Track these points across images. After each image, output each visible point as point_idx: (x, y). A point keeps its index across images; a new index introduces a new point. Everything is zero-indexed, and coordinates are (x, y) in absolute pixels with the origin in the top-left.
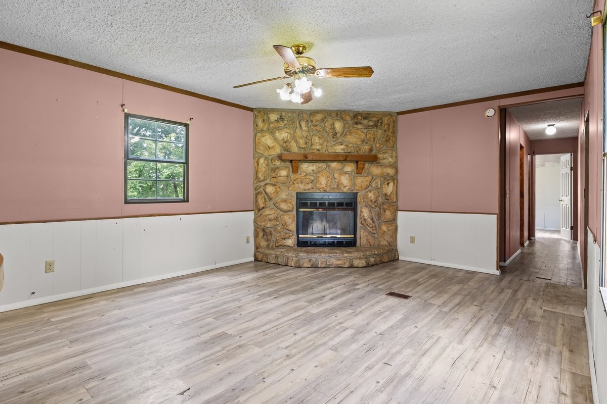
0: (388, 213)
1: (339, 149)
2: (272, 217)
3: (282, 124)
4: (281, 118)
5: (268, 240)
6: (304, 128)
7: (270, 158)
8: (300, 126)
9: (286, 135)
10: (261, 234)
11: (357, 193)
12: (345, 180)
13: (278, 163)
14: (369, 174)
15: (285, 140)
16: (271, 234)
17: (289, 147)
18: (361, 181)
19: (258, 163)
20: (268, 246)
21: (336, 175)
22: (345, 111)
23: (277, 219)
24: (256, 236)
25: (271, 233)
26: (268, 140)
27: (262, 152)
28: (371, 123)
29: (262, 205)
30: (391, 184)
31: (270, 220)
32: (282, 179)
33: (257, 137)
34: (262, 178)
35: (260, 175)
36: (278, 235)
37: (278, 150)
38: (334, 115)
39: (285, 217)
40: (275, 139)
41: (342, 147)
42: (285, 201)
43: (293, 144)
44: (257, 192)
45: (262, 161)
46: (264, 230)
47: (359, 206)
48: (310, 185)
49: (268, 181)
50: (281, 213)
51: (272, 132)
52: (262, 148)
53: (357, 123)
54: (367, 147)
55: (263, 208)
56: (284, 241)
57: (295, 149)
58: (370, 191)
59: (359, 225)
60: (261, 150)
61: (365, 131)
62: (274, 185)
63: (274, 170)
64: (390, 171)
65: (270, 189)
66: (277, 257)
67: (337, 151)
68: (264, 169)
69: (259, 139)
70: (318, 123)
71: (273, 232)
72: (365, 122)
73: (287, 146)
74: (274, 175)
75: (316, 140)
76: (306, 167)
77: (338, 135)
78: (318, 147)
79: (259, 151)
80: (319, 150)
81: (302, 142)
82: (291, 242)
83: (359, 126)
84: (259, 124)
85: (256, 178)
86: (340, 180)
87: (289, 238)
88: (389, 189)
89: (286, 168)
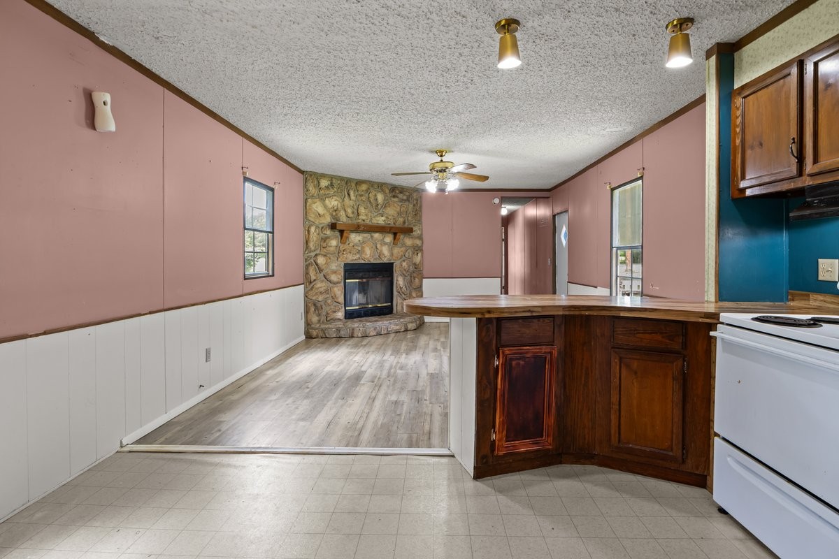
0: (417, 280)
1: (381, 220)
2: (322, 290)
3: (332, 191)
4: (332, 185)
5: (319, 315)
6: (353, 197)
7: (321, 226)
8: (349, 194)
9: (336, 203)
10: (312, 309)
11: (393, 263)
12: (385, 250)
13: (328, 232)
14: (404, 245)
15: (335, 208)
16: (322, 308)
17: (339, 215)
18: (396, 251)
19: (309, 231)
20: (319, 321)
21: (379, 246)
22: (384, 184)
23: (327, 291)
24: (307, 312)
25: (321, 306)
26: (318, 207)
27: (312, 220)
28: (405, 198)
29: (313, 278)
30: (419, 255)
31: (321, 293)
32: (332, 249)
33: (308, 204)
34: (313, 248)
35: (311, 245)
36: (328, 308)
37: (328, 220)
38: (376, 186)
39: (336, 289)
40: (325, 207)
41: (383, 218)
42: (335, 272)
43: (342, 213)
44: (307, 263)
45: (313, 229)
46: (315, 305)
47: (395, 275)
48: (358, 256)
49: (318, 252)
50: (331, 285)
51: (322, 199)
52: (313, 216)
53: (394, 197)
54: (401, 220)
55: (315, 280)
56: (335, 314)
57: (344, 219)
58: (404, 261)
59: (395, 293)
60: (312, 217)
61: (400, 204)
62: (325, 256)
63: (325, 239)
64: (418, 242)
65: (321, 260)
66: (338, 330)
67: (379, 222)
68: (315, 238)
69: (310, 205)
70: (363, 193)
71: (324, 306)
72: (401, 196)
73: (336, 215)
74: (324, 245)
75: (362, 210)
76: (355, 238)
77: (379, 206)
78: (364, 218)
79: (310, 218)
80: (364, 221)
81: (349, 211)
82: (340, 315)
83: (396, 199)
84: (311, 189)
85: (307, 248)
86: (381, 251)
87: (338, 310)
88: (418, 259)
89: (335, 237)
